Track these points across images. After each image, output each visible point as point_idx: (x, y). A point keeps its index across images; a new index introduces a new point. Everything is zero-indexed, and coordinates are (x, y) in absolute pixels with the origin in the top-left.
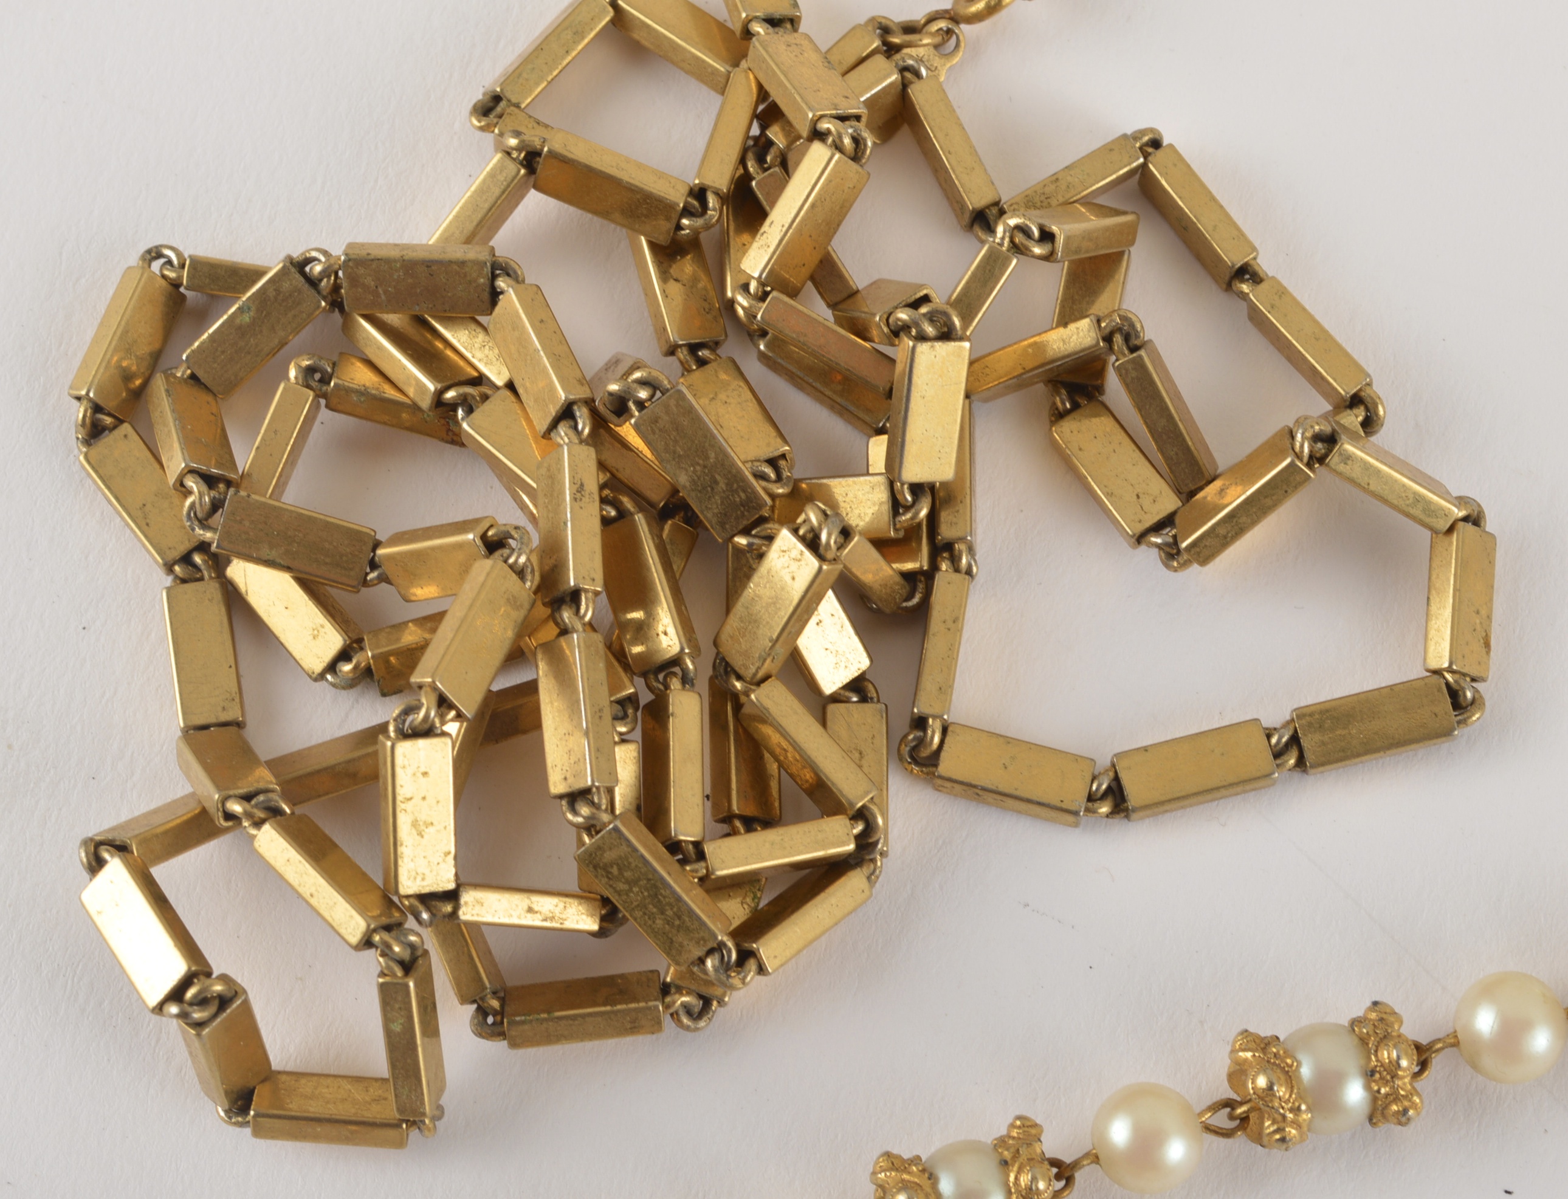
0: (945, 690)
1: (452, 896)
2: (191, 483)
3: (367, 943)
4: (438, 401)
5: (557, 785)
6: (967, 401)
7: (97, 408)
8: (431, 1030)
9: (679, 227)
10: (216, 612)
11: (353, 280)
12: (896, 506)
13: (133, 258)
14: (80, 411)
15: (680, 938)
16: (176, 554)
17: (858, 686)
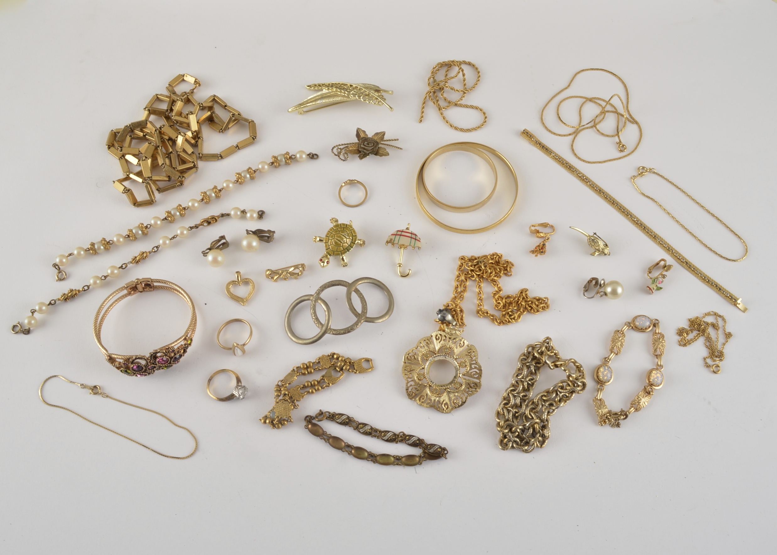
0: (201, 150)
1: (151, 177)
2: (119, 148)
3: (143, 182)
4: (144, 135)
5: (160, 165)
6: (198, 124)
7: (109, 146)
8: (153, 194)
9: (166, 114)
10: (124, 161)
11: (132, 126)
12: (192, 134)
13: (110, 131)
14: (107, 146)
15: (176, 176)
16: (120, 156)
17: (193, 153)
